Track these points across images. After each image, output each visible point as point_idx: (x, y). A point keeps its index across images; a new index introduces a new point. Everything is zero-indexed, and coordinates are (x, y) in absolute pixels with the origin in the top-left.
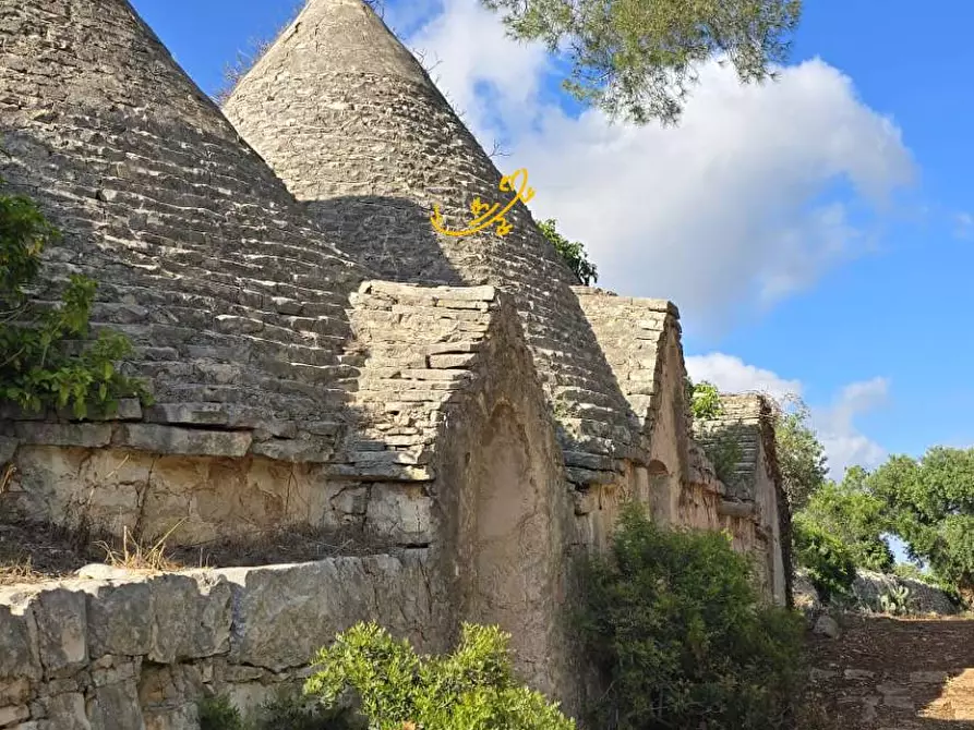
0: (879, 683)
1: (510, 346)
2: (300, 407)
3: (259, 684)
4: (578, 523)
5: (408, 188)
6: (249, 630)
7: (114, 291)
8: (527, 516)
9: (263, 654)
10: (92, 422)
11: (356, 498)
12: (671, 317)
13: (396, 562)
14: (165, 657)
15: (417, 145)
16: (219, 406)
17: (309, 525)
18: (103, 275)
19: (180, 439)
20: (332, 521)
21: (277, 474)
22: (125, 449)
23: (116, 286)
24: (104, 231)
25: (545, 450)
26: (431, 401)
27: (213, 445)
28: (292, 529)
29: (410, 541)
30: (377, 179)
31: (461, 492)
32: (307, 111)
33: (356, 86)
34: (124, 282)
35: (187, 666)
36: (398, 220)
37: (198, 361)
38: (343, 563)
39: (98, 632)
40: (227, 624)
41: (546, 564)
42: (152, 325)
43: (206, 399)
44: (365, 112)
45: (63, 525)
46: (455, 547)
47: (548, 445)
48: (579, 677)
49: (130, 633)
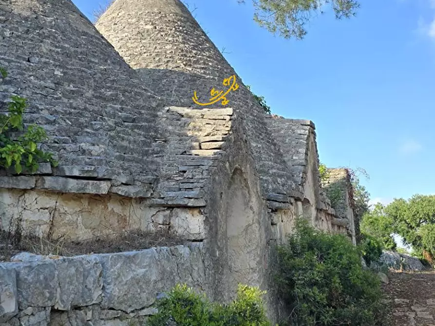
0: (412, 305)
1: (241, 139)
2: (136, 168)
3: (118, 320)
4: (272, 229)
5: (183, 66)
6: (113, 289)
7: (37, 108)
8: (249, 225)
9: (121, 303)
10: (25, 175)
11: (165, 216)
12: (311, 128)
13: (187, 249)
14: (64, 307)
15: (187, 46)
16: (93, 168)
17: (141, 230)
18: (31, 99)
19: (72, 185)
20: (152, 228)
21: (124, 204)
22: (43, 190)
23: (38, 105)
24: (32, 78)
25: (257, 192)
26: (203, 165)
27: (90, 188)
28: (132, 232)
29: (193, 238)
30: (168, 62)
31: (219, 212)
32: (134, 30)
33: (157, 17)
34: (42, 103)
35: (78, 311)
36: (179, 81)
37: (81, 144)
38: (161, 250)
39: (24, 294)
40: (100, 286)
41: (259, 250)
42: (57, 125)
43: (86, 164)
44: (161, 30)
45: (8, 231)
46: (216, 241)
47: (259, 189)
48: (275, 306)
49: (43, 294)
